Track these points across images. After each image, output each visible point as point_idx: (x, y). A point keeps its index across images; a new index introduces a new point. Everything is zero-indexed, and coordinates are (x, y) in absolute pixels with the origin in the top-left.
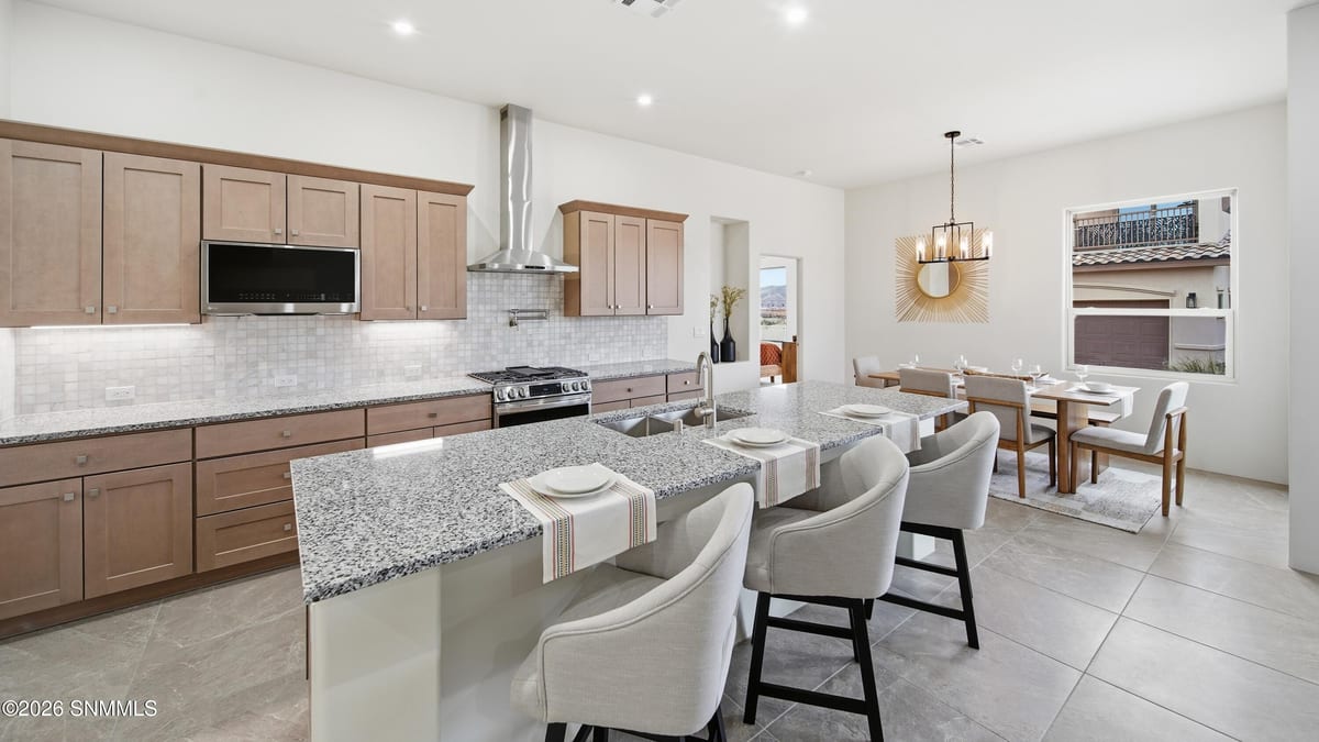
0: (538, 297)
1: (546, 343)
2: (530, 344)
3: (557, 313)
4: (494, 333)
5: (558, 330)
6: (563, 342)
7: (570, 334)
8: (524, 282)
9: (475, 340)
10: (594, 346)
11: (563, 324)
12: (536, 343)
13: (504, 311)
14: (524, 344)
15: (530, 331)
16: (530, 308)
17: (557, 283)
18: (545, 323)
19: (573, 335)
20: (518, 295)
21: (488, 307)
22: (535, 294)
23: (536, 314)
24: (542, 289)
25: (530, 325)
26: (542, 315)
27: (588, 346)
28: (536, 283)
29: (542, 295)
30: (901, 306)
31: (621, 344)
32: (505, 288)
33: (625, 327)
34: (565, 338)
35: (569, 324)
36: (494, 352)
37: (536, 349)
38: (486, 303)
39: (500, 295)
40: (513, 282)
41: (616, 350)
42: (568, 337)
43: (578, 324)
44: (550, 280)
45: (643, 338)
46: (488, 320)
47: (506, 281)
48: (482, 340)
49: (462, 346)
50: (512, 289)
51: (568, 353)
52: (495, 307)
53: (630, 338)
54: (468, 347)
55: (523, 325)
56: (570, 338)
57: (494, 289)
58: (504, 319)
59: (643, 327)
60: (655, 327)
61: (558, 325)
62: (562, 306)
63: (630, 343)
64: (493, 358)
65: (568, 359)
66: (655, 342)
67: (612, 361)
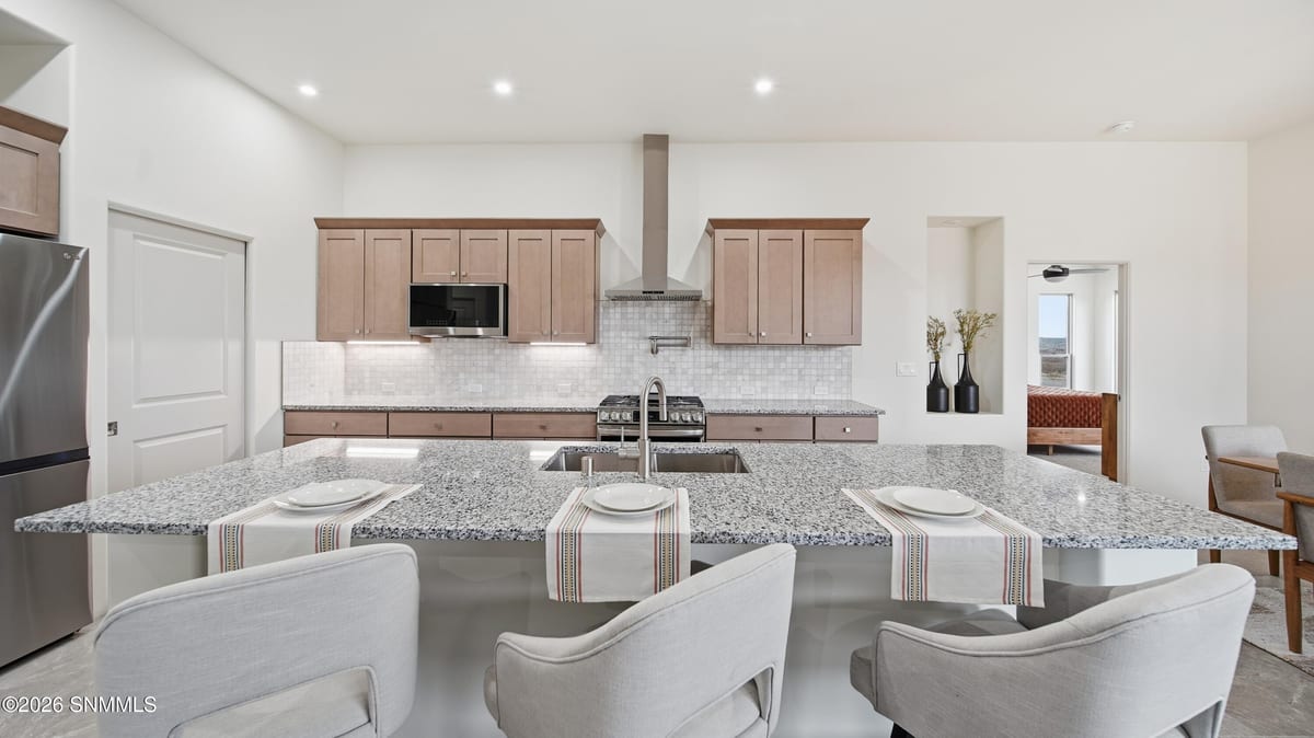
0: (682, 325)
1: (691, 371)
2: (672, 371)
3: (703, 341)
4: (636, 359)
5: (703, 359)
6: (709, 371)
7: (718, 363)
8: (667, 310)
9: (618, 365)
10: (747, 378)
11: (710, 353)
12: (679, 371)
13: (645, 338)
14: (667, 371)
15: (672, 359)
16: (673, 335)
17: (703, 310)
18: (689, 352)
19: (722, 365)
20: (660, 322)
21: (631, 334)
22: (678, 322)
23: (679, 341)
24: (685, 316)
25: (672, 352)
26: (685, 343)
27: (740, 378)
28: (679, 309)
29: (686, 322)
31: (783, 378)
32: (647, 316)
34: (712, 367)
35: (716, 352)
36: (636, 377)
37: (680, 376)
38: (628, 330)
39: (642, 322)
40: (655, 309)
41: (777, 385)
42: (715, 366)
43: (727, 353)
44: (695, 306)
46: (630, 347)
47: (649, 309)
48: (624, 365)
49: (606, 370)
50: (655, 316)
51: (714, 383)
52: (637, 334)
53: (795, 372)
54: (612, 370)
55: (664, 352)
56: (717, 367)
57: (637, 316)
58: (646, 345)
59: (813, 360)
60: (832, 359)
61: (706, 354)
62: (709, 334)
63: (796, 378)
64: (635, 383)
65: (716, 390)
66: (832, 378)
67: (770, 397)
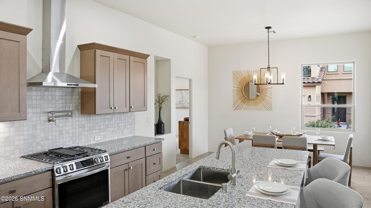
0: (66, 103)
1: (71, 131)
2: (61, 133)
3: (77, 112)
4: (38, 127)
5: (77, 123)
6: (80, 130)
7: (84, 125)
8: (57, 93)
9: (26, 133)
10: (97, 131)
11: (80, 119)
12: (64, 132)
13: (44, 113)
14: (58, 133)
15: (61, 125)
16: (61, 110)
17: (76, 93)
18: (70, 119)
19: (86, 126)
20: (53, 102)
21: (34, 110)
22: (64, 101)
23: (64, 114)
24: (68, 97)
25: (61, 121)
26: (68, 114)
27: (94, 132)
28: (64, 93)
29: (68, 101)
30: (235, 103)
31: (112, 129)
32: (45, 97)
33: (114, 119)
34: (81, 127)
35: (83, 119)
36: (39, 140)
37: (65, 136)
38: (33, 108)
39: (42, 102)
40: (50, 93)
41: (109, 132)
42: (83, 127)
43: (88, 118)
44: (73, 92)
45: (123, 124)
46: (34, 119)
47: (46, 93)
48: (30, 132)
49: (17, 138)
50: (50, 98)
51: (83, 137)
52: (39, 110)
53: (116, 125)
54: (21, 138)
55: (58, 121)
56: (84, 127)
57: (39, 98)
58: (44, 118)
59: (123, 119)
60: (129, 117)
61: (79, 120)
62: (80, 108)
63: (116, 128)
64: (38, 144)
65: (83, 140)
66: (129, 127)
67: (107, 140)
